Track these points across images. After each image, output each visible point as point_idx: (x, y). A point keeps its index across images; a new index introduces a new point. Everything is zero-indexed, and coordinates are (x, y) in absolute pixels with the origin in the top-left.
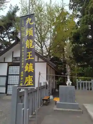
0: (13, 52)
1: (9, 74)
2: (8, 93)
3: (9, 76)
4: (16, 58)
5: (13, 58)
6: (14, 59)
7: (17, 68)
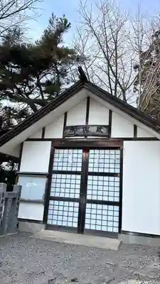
0: (66, 114)
1: (55, 169)
2: (49, 222)
3: (54, 176)
4: (73, 128)
5: (65, 128)
6: (69, 131)
7: (75, 156)
